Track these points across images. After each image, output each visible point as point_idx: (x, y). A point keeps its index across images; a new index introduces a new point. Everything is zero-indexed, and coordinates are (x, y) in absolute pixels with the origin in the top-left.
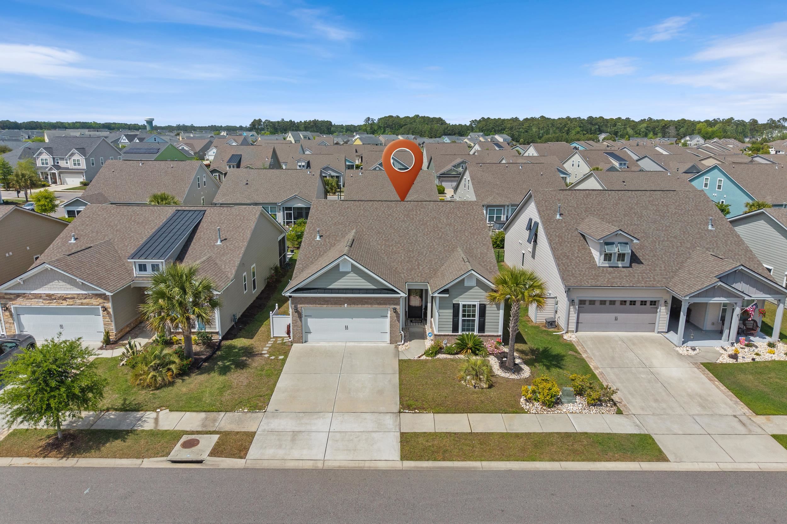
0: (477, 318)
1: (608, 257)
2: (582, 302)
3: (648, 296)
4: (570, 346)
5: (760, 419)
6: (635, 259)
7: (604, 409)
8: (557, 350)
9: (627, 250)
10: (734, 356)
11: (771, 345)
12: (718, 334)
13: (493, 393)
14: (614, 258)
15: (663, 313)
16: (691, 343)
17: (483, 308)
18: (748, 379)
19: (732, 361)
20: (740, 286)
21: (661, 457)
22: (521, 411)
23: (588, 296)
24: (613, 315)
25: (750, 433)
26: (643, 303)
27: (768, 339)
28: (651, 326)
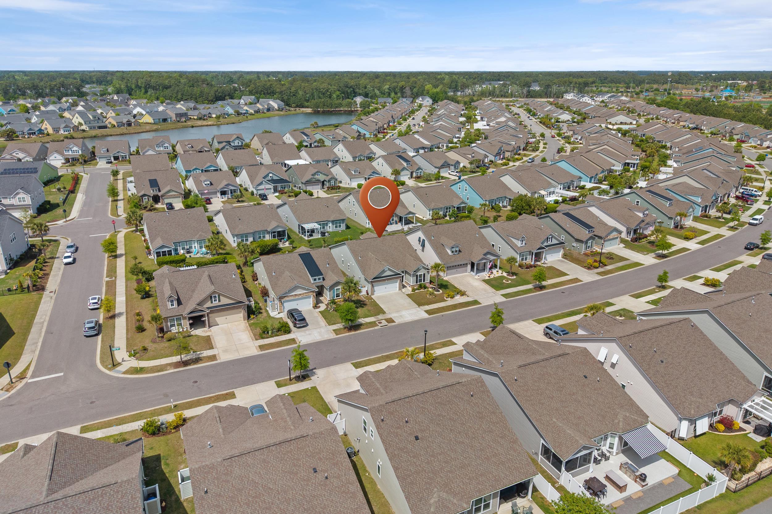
0: (423, 278)
1: (452, 252)
2: (448, 267)
3: (465, 263)
4: (447, 281)
5: (498, 292)
6: (460, 251)
7: (464, 296)
8: (444, 283)
9: (457, 249)
10: (489, 277)
11: (497, 271)
12: (484, 270)
13: (437, 298)
14: (454, 252)
15: (469, 267)
16: (478, 275)
17: (424, 274)
18: (493, 282)
19: (489, 278)
20: (488, 256)
21: (480, 304)
22: (446, 301)
23: (449, 265)
24: (456, 270)
25: (496, 295)
26: (464, 264)
27: (496, 270)
28: (466, 271)
